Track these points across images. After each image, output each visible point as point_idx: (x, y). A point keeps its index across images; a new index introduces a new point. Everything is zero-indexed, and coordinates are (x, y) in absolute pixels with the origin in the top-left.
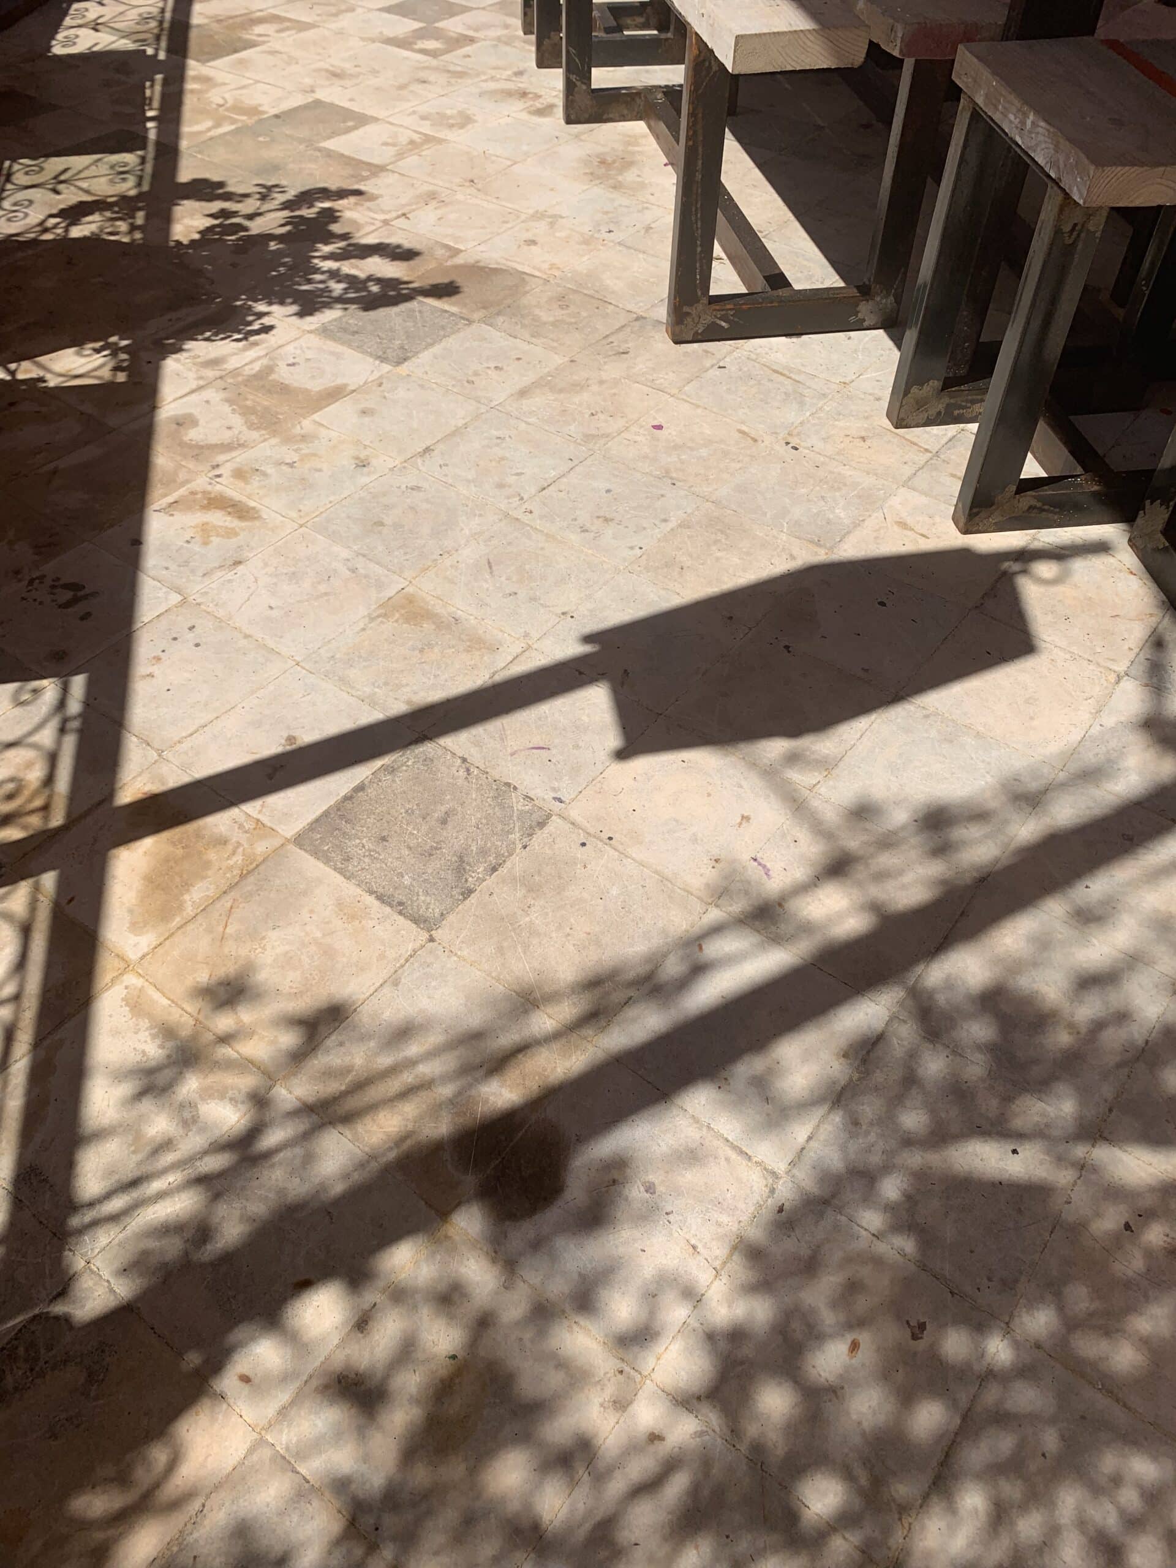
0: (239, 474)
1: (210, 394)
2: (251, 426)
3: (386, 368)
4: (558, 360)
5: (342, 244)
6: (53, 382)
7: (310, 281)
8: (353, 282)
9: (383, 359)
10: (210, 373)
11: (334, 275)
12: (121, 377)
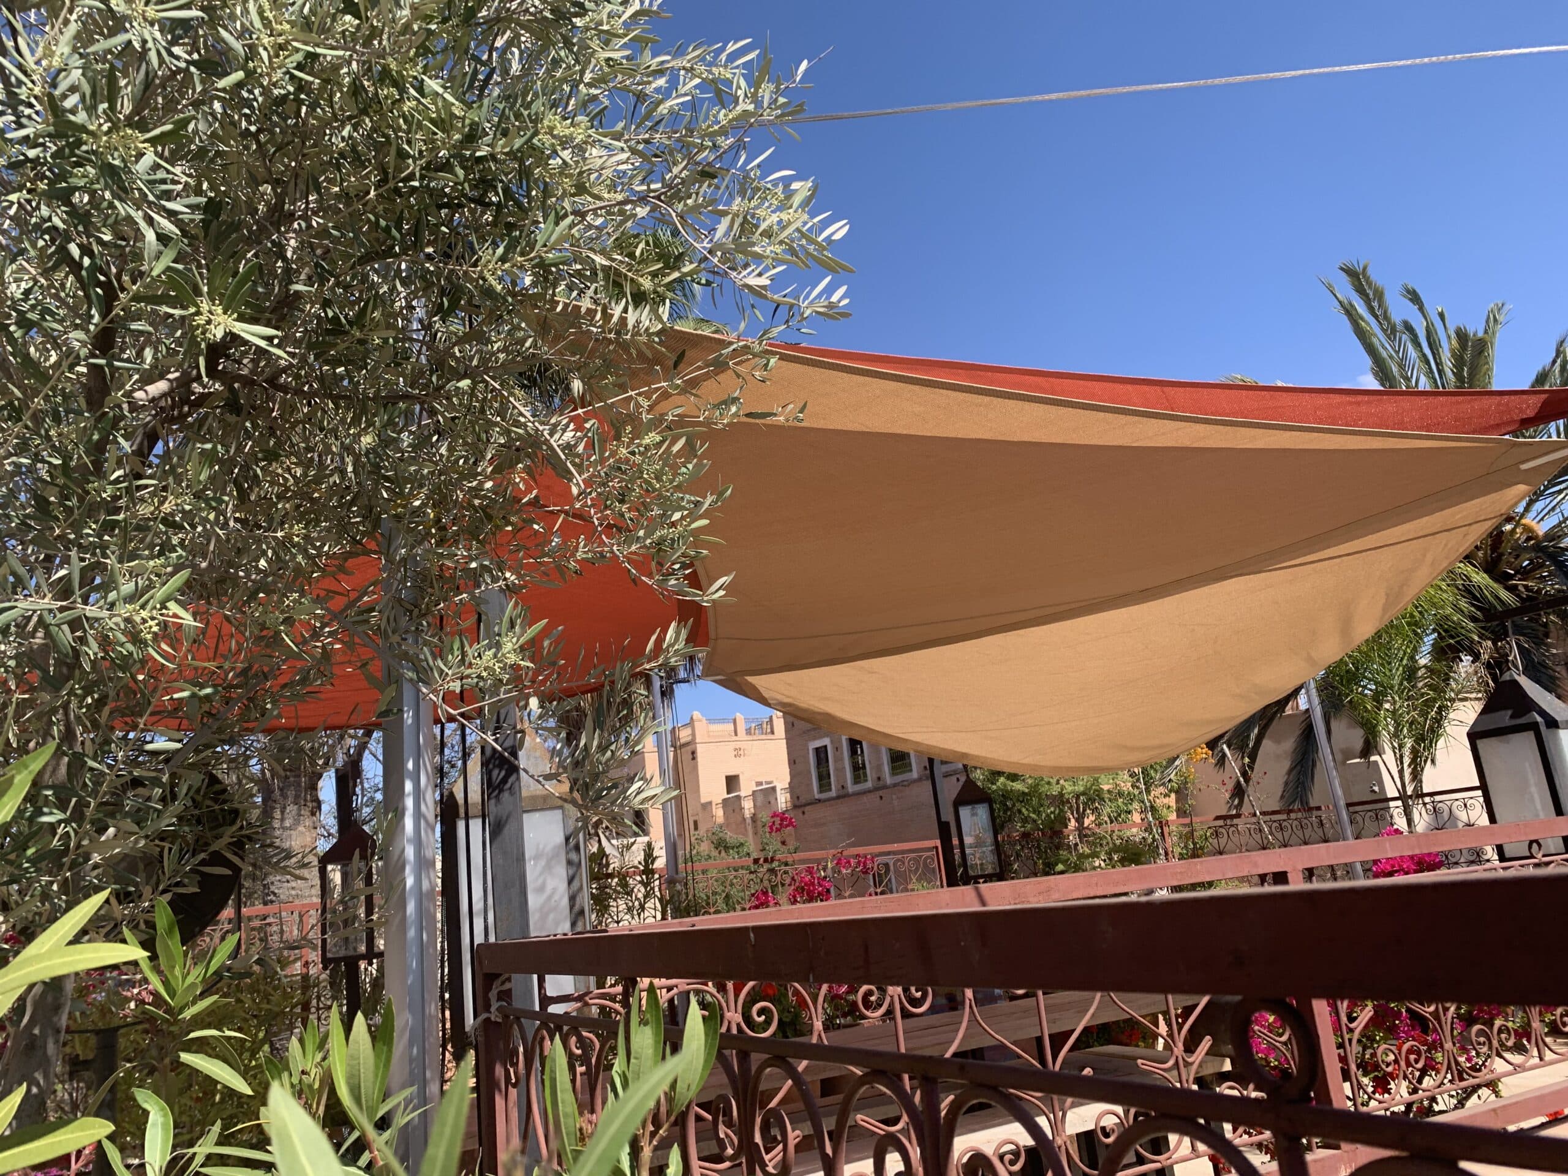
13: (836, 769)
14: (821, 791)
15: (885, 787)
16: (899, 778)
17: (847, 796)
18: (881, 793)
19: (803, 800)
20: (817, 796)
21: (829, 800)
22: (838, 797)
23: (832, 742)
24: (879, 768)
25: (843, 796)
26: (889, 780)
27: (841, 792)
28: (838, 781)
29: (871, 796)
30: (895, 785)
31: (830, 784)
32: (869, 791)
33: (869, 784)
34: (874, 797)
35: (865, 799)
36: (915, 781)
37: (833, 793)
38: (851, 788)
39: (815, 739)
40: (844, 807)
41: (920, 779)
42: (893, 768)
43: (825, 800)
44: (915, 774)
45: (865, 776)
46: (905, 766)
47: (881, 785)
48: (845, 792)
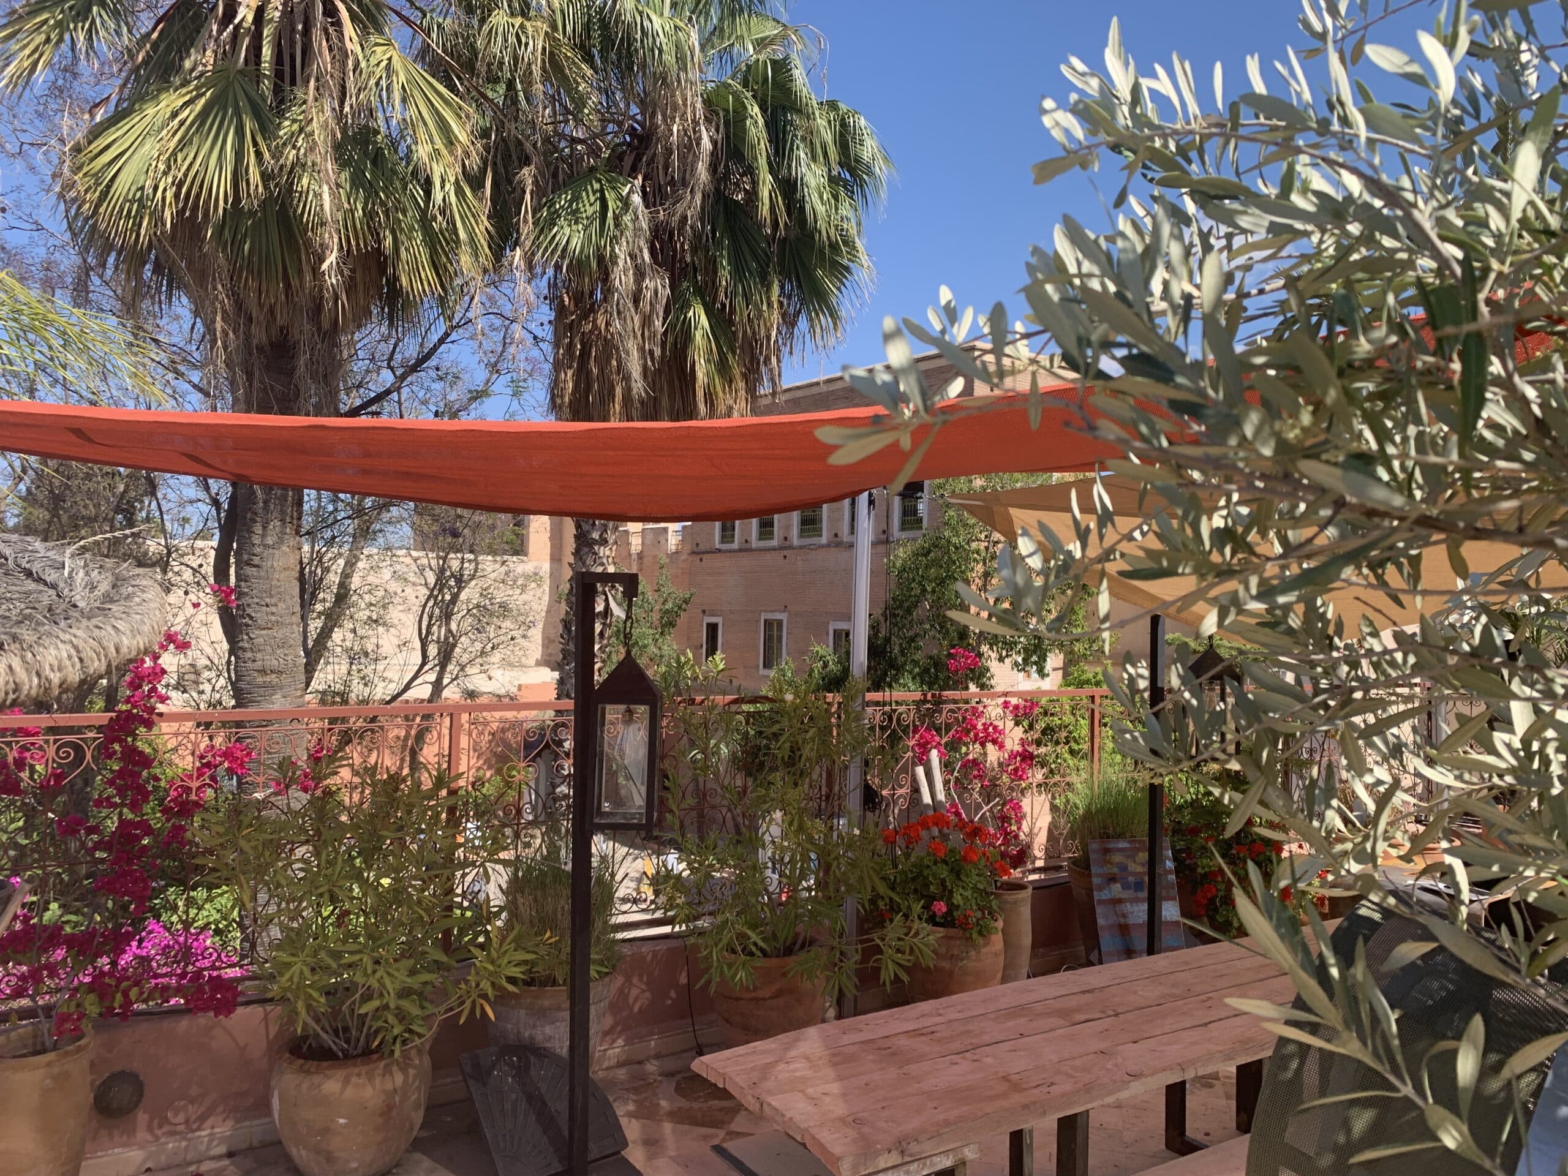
14: (722, 542)
15: (791, 547)
16: (807, 541)
17: (750, 550)
18: (785, 552)
19: (702, 548)
20: (717, 546)
21: (730, 551)
22: (740, 550)
24: (788, 529)
25: (746, 549)
26: (796, 541)
27: (745, 546)
28: (742, 534)
29: (775, 554)
30: (801, 547)
31: (733, 536)
32: (774, 549)
33: (774, 543)
34: (778, 556)
35: (768, 555)
36: (822, 546)
37: (735, 546)
38: (755, 543)
40: (746, 561)
41: (828, 546)
42: (802, 531)
43: (726, 551)
44: (824, 540)
45: (772, 533)
46: (815, 530)
47: (786, 546)
48: (748, 546)
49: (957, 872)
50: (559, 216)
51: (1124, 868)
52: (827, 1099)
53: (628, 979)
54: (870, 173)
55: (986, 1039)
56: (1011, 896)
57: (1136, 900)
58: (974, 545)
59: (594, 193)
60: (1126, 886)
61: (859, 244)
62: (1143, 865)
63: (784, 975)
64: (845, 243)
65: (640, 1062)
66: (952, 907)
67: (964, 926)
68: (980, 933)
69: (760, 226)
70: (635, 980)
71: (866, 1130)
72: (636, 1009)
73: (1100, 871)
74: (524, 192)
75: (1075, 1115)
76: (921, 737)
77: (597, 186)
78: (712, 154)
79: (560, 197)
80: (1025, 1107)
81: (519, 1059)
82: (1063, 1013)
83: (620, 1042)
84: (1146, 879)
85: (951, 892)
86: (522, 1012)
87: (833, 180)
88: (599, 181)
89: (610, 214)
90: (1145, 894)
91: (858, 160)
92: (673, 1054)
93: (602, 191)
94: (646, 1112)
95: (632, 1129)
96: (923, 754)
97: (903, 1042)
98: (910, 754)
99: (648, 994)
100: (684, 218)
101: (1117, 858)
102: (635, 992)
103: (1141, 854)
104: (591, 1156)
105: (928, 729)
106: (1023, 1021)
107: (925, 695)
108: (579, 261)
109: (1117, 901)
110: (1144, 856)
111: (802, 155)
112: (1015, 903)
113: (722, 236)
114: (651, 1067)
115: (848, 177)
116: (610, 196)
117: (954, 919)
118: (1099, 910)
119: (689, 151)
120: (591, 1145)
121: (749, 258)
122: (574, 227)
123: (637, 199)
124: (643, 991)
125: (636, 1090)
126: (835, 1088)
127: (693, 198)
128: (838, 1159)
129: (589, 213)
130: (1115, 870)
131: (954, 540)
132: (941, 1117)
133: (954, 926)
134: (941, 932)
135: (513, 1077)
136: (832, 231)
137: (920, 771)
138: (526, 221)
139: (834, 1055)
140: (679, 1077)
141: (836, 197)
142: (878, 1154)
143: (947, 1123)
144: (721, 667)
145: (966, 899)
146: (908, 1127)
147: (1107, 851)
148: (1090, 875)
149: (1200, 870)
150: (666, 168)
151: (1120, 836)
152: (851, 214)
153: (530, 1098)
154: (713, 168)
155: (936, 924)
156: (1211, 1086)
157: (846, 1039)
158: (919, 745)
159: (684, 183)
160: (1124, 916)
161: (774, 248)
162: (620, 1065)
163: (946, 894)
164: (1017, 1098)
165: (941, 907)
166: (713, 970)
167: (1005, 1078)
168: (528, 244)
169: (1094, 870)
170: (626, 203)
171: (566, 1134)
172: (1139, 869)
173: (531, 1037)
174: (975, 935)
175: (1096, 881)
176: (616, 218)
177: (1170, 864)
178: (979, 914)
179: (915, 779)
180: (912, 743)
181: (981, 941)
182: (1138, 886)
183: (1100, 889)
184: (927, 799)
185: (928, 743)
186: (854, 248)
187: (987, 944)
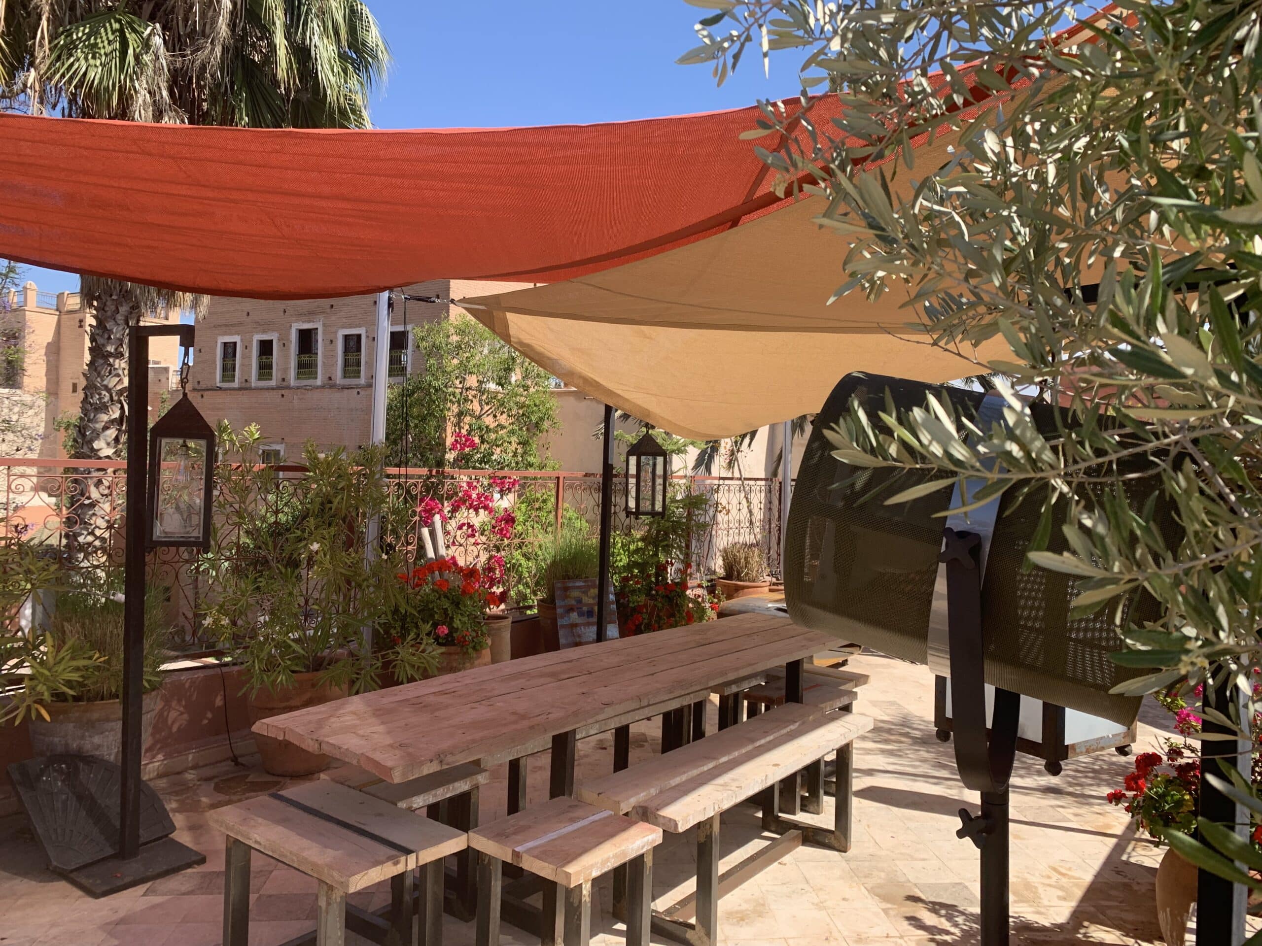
0: (1049, 877)
1: (1046, 903)
2: (1036, 888)
3: (967, 884)
4: (898, 862)
5: (938, 937)
6: (1118, 933)
7: (971, 927)
8: (949, 918)
9: (966, 887)
10: (1043, 910)
11: (956, 925)
12: (1086, 924)
13: (242, 365)
14: (223, 381)
15: (288, 387)
17: (249, 389)
18: (283, 392)
19: (203, 385)
20: (218, 384)
21: (230, 389)
22: (240, 389)
23: (242, 340)
24: (286, 370)
25: (245, 388)
26: (293, 381)
27: (244, 385)
28: (242, 374)
29: (275, 392)
30: (298, 388)
31: (234, 376)
32: (273, 389)
33: (273, 383)
34: (277, 394)
35: (267, 394)
36: (318, 387)
37: (236, 384)
38: (254, 382)
39: (225, 334)
40: (245, 398)
41: (323, 387)
42: (299, 373)
43: (226, 389)
44: (319, 382)
45: (270, 375)
46: (311, 373)
47: (284, 385)
48: (248, 385)
49: (457, 604)
50: (76, 47)
51: (579, 601)
52: (376, 736)
53: (167, 702)
54: (375, 57)
55: (497, 692)
56: (496, 624)
57: (589, 624)
58: (450, 390)
59: (113, 33)
60: (581, 614)
61: (365, 114)
62: (594, 598)
63: (313, 686)
64: (354, 111)
65: (178, 773)
66: (452, 630)
67: (462, 643)
68: (474, 648)
69: (276, 83)
70: (174, 704)
71: (411, 750)
72: (175, 729)
73: (562, 603)
74: (40, 19)
75: (566, 733)
76: (427, 505)
77: (116, 26)
78: (232, 13)
79: (77, 29)
80: (532, 728)
81: (68, 767)
82: (553, 675)
83: (160, 757)
84: (596, 608)
85: (452, 618)
86: (72, 725)
87: (342, 57)
88: (119, 21)
89: (130, 51)
90: (595, 619)
91: (364, 44)
92: (210, 764)
93: (122, 32)
94: (190, 807)
95: (178, 820)
96: (428, 518)
97: (432, 699)
98: (417, 518)
99: (186, 716)
100: (203, 67)
101: (576, 594)
102: (173, 714)
103: (592, 591)
104: (142, 840)
105: (432, 499)
106: (523, 680)
107: (431, 471)
108: (98, 91)
109: (574, 625)
110: (594, 591)
111: (316, 28)
112: (499, 629)
113: (240, 89)
114: (190, 776)
115: (354, 56)
116: (131, 37)
117: (453, 639)
118: (561, 633)
119: (209, 7)
120: (141, 832)
121: (264, 109)
122: (92, 62)
123: (158, 41)
124: (182, 713)
125: (177, 793)
126: (381, 728)
127: (213, 50)
128: (391, 769)
129: (109, 49)
130: (573, 602)
131: (434, 383)
132: (469, 738)
133: (454, 645)
134: (443, 649)
135: (63, 781)
136: (342, 99)
137: (425, 531)
138: (41, 45)
139: (377, 710)
140: (216, 780)
141: (345, 71)
142: (422, 763)
143: (474, 741)
144: (256, 436)
145: (464, 623)
146: (445, 745)
147: (566, 589)
148: (555, 608)
149: (631, 605)
150: (186, 20)
151: (577, 577)
152: (358, 87)
153: (80, 798)
154: (232, 26)
155: (439, 644)
156: (642, 746)
157: (385, 701)
158: (425, 511)
159: (204, 34)
160: (579, 636)
161: (289, 107)
162: (160, 776)
163: (448, 620)
164: (525, 723)
165: (444, 630)
166: (254, 680)
167: (514, 713)
168: (43, 68)
169: (558, 603)
170: (146, 45)
171: (118, 824)
172: (591, 601)
173: (80, 749)
174: (470, 650)
175: (559, 611)
176: (137, 58)
177: (612, 597)
178: (474, 634)
179: (420, 538)
180: (418, 510)
181: (474, 654)
182: (590, 614)
183: (562, 617)
184: (431, 554)
185: (433, 509)
186: (361, 116)
187: (479, 657)
